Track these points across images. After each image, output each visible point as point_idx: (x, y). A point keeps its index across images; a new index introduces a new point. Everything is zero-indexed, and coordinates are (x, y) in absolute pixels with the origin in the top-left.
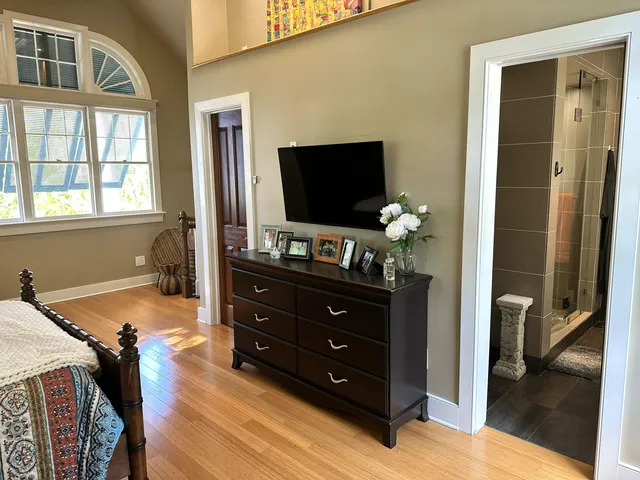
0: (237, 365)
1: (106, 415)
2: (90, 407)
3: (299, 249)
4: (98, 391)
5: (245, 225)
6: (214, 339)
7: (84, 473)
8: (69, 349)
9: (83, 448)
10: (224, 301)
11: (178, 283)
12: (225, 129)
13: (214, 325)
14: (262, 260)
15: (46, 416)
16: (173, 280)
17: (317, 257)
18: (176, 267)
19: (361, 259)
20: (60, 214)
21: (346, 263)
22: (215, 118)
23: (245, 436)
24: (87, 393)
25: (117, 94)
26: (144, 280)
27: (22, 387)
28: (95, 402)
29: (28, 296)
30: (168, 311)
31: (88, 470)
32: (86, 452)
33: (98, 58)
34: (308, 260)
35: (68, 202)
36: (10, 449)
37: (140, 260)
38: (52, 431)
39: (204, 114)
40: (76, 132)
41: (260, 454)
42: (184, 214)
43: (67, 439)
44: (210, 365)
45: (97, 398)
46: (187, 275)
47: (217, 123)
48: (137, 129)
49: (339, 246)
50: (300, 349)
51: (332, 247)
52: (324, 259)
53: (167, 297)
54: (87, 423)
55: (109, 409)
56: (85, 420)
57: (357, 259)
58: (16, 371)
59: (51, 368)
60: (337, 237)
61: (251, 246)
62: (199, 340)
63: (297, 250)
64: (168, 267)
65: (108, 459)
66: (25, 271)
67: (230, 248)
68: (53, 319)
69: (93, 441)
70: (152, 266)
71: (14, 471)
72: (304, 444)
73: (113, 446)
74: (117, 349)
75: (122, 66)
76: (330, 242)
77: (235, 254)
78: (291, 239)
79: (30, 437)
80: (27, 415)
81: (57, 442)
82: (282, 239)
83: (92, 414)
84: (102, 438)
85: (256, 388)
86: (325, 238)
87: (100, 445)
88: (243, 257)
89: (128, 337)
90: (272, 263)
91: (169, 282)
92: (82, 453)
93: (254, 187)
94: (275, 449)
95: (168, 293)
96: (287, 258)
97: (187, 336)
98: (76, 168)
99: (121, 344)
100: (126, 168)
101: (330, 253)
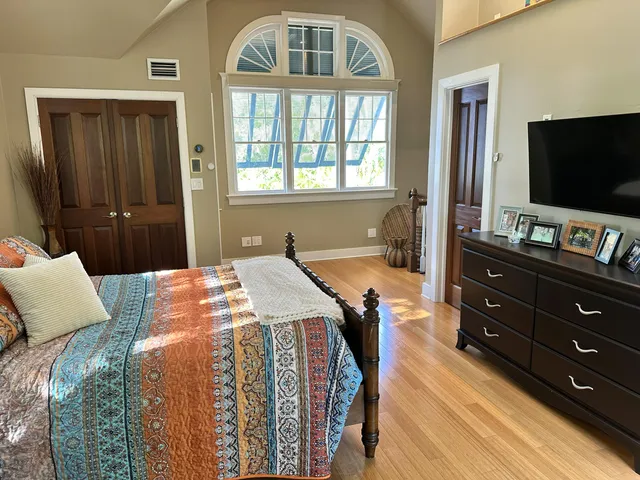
0: (461, 346)
1: (349, 365)
2: (337, 355)
3: (544, 235)
4: (344, 342)
5: (480, 205)
6: (436, 315)
7: (330, 410)
8: (323, 303)
9: (331, 389)
10: (450, 280)
11: (405, 257)
12: (468, 105)
13: (438, 303)
14: (497, 243)
15: (305, 354)
16: (399, 254)
17: (566, 246)
18: (403, 242)
19: (627, 254)
20: (306, 187)
21: (605, 257)
22: (458, 93)
23: (469, 418)
24: (336, 343)
25: (364, 76)
26: (374, 251)
27: (290, 327)
28: (342, 351)
29: (290, 254)
30: (395, 282)
31: (334, 408)
32: (333, 392)
33: (351, 43)
34: (555, 248)
35: (313, 176)
36: (281, 375)
37: (372, 232)
38: (310, 368)
39: (447, 90)
40: (329, 115)
41: (484, 439)
42: (415, 191)
43: (320, 377)
44: (431, 339)
45: (343, 348)
46: (413, 251)
47: (460, 99)
48: (379, 110)
49: (597, 236)
50: (534, 343)
51: (586, 236)
52: (576, 249)
53: (393, 269)
54: (335, 369)
55: (351, 360)
56: (333, 364)
57: (620, 253)
58: (286, 313)
59: (311, 315)
60: (596, 225)
61: (485, 227)
62: (423, 314)
63: (542, 236)
64: (396, 241)
65: (350, 404)
66: (290, 234)
67: (460, 228)
68: (309, 275)
69: (339, 384)
70: (382, 239)
71: (282, 393)
72: (535, 444)
73: (354, 393)
74: (361, 309)
75: (371, 50)
76: (585, 231)
77: (466, 234)
78: (535, 223)
79: (294, 369)
80: (293, 350)
81: (313, 378)
82: (523, 223)
83: (339, 361)
84: (346, 383)
85: (482, 374)
86: (578, 225)
87: (344, 389)
88: (475, 237)
89: (371, 300)
90: (509, 248)
91: (396, 255)
92: (330, 393)
93: (495, 165)
94: (500, 439)
95: (394, 265)
96: (527, 244)
97: (412, 308)
98: (326, 147)
99: (365, 306)
100: (366, 147)
101: (583, 243)
